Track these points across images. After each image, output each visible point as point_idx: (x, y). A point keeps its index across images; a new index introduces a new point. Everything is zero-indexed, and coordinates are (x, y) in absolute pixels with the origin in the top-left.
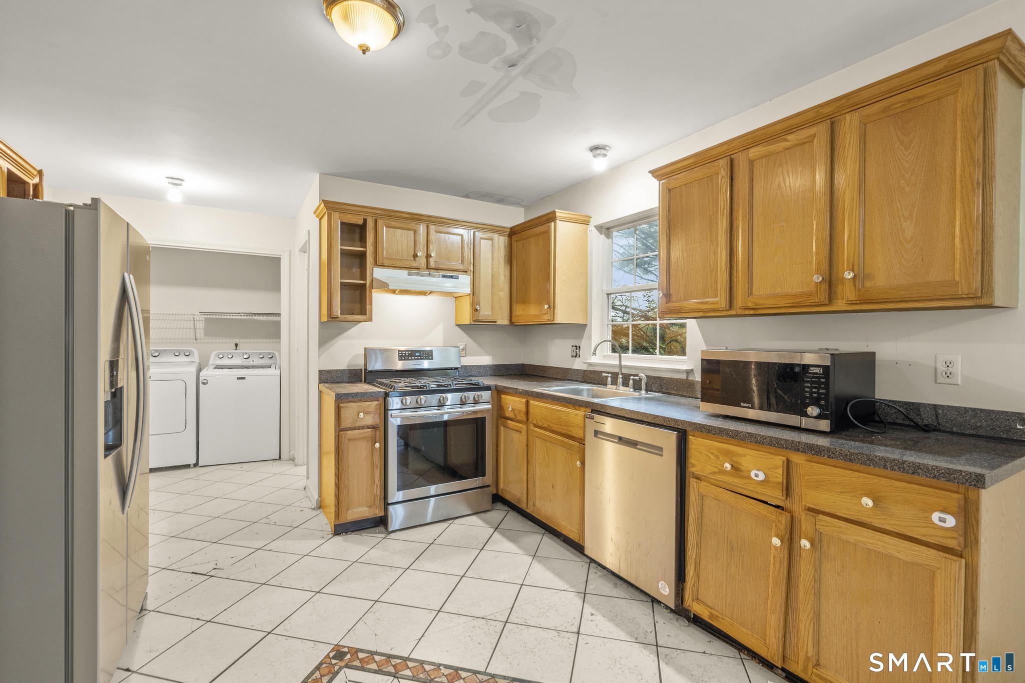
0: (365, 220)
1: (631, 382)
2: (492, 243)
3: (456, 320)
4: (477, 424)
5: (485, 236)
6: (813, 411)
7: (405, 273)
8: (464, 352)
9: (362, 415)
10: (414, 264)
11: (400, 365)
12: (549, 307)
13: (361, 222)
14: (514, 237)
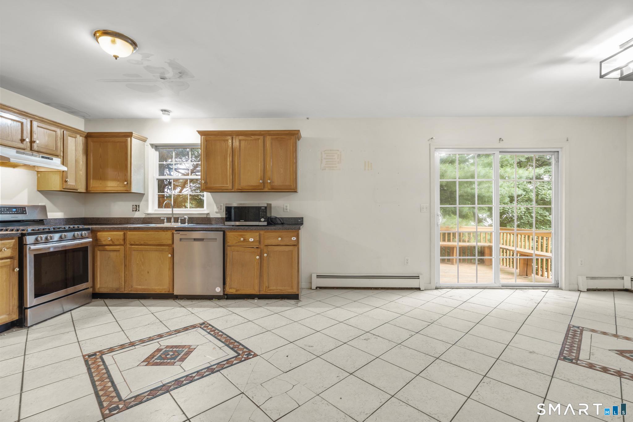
1: (179, 220)
2: (75, 140)
3: (39, 187)
5: (71, 135)
6: (262, 220)
7: (13, 152)
10: (21, 146)
12: (128, 183)
14: (90, 139)
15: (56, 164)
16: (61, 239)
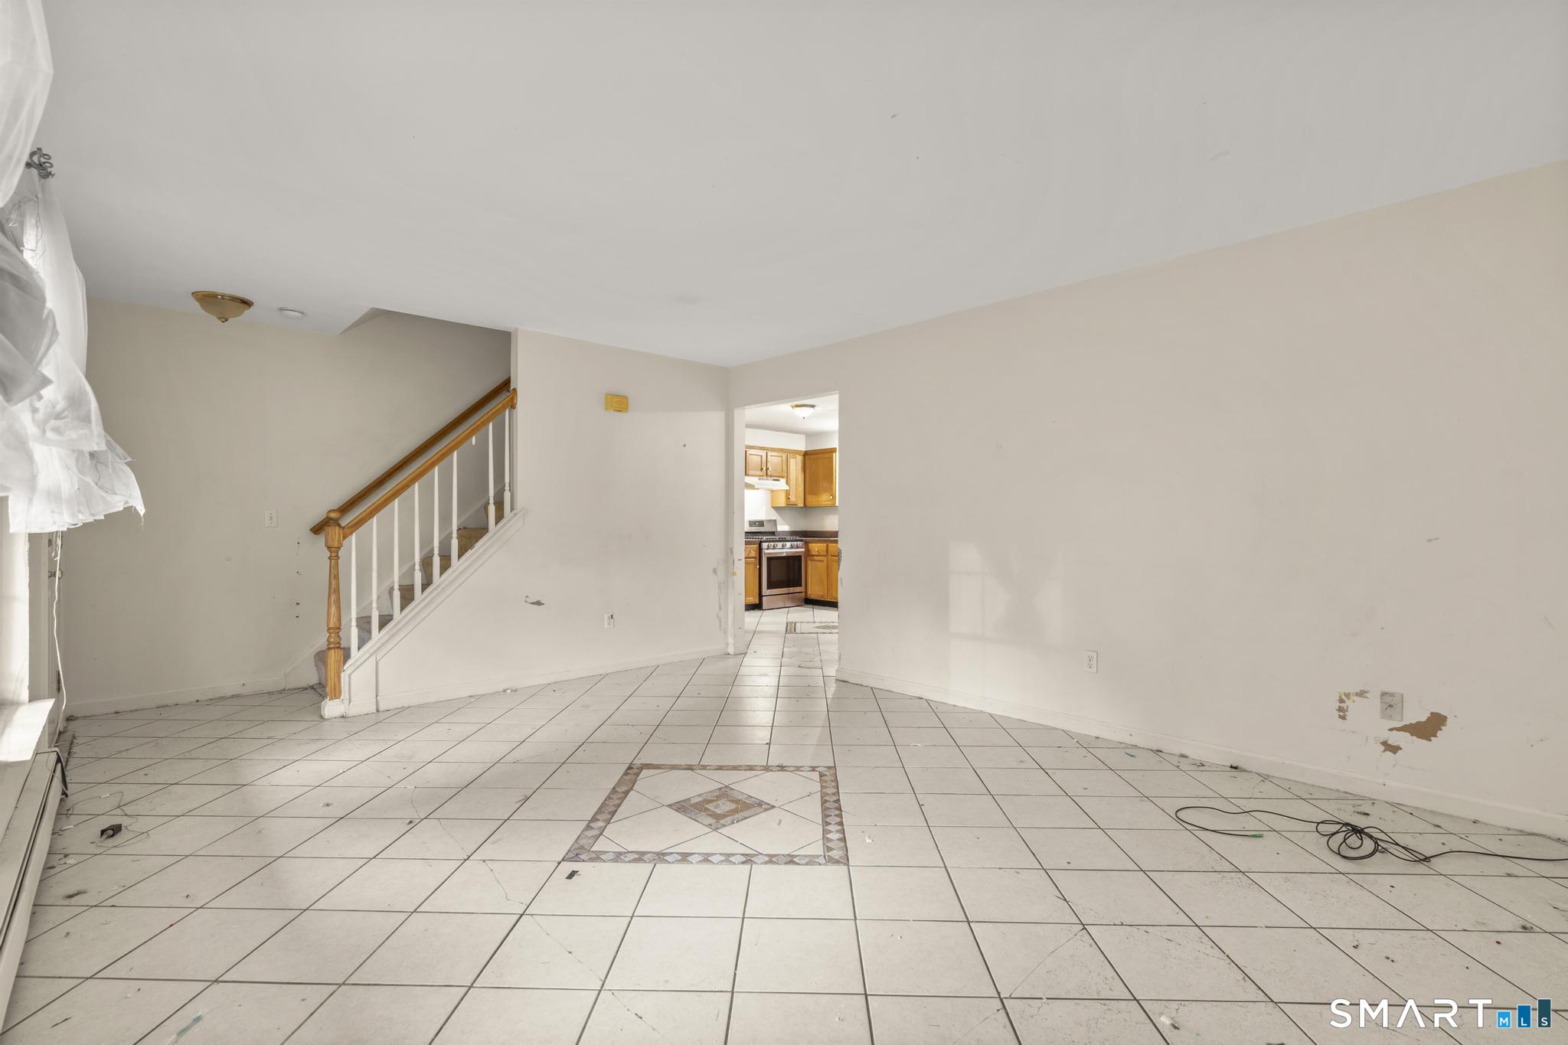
2: (795, 460)
3: (776, 503)
4: (795, 557)
5: (793, 457)
7: (757, 479)
10: (761, 474)
11: (760, 528)
12: (833, 498)
14: (807, 457)
15: (781, 485)
16: (792, 547)
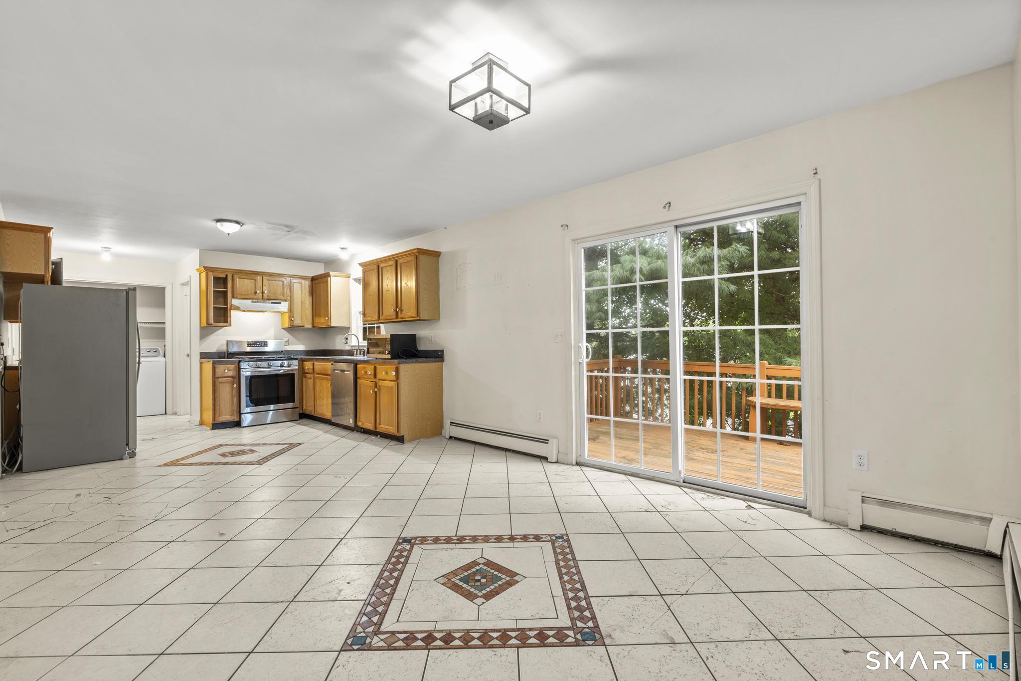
0: (227, 275)
2: (301, 285)
3: (282, 326)
4: (290, 377)
5: (297, 281)
7: (249, 302)
8: (287, 343)
9: (226, 371)
10: (255, 297)
11: (249, 349)
12: (328, 319)
13: (224, 276)
14: (314, 282)
15: (284, 307)
